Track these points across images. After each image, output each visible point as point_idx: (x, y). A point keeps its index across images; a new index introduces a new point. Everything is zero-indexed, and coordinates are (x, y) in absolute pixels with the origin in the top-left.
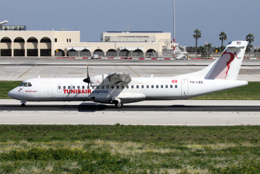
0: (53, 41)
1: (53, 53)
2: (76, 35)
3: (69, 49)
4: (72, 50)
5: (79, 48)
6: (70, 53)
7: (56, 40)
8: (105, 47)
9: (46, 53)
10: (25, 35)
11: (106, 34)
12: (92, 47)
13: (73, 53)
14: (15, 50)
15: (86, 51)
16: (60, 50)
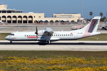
0: (33, 17)
1: (33, 22)
2: (42, 15)
3: (40, 20)
4: (41, 21)
5: (44, 20)
6: (40, 22)
7: (35, 17)
8: (54, 20)
9: (31, 22)
10: (22, 15)
11: (54, 15)
12: (49, 20)
13: (42, 22)
14: (18, 21)
15: (47, 21)
16: (36, 21)
